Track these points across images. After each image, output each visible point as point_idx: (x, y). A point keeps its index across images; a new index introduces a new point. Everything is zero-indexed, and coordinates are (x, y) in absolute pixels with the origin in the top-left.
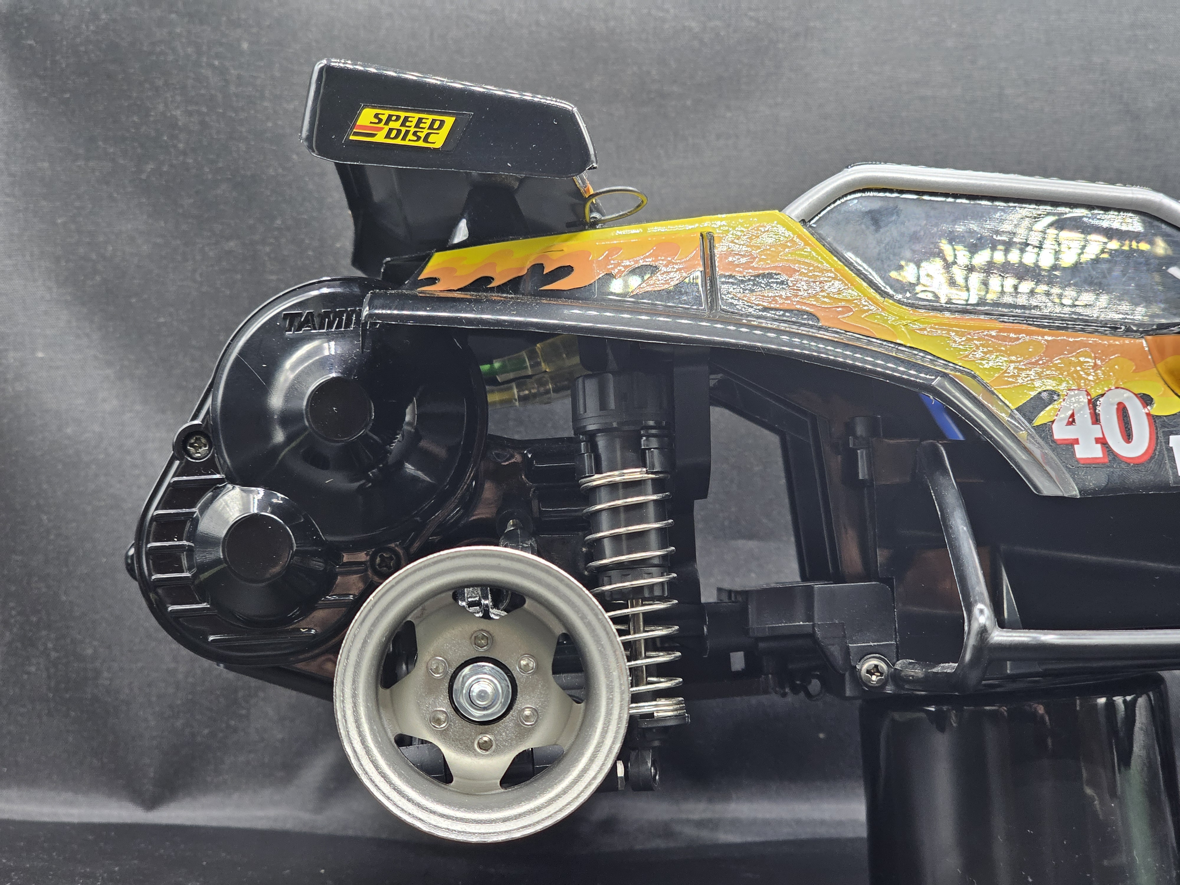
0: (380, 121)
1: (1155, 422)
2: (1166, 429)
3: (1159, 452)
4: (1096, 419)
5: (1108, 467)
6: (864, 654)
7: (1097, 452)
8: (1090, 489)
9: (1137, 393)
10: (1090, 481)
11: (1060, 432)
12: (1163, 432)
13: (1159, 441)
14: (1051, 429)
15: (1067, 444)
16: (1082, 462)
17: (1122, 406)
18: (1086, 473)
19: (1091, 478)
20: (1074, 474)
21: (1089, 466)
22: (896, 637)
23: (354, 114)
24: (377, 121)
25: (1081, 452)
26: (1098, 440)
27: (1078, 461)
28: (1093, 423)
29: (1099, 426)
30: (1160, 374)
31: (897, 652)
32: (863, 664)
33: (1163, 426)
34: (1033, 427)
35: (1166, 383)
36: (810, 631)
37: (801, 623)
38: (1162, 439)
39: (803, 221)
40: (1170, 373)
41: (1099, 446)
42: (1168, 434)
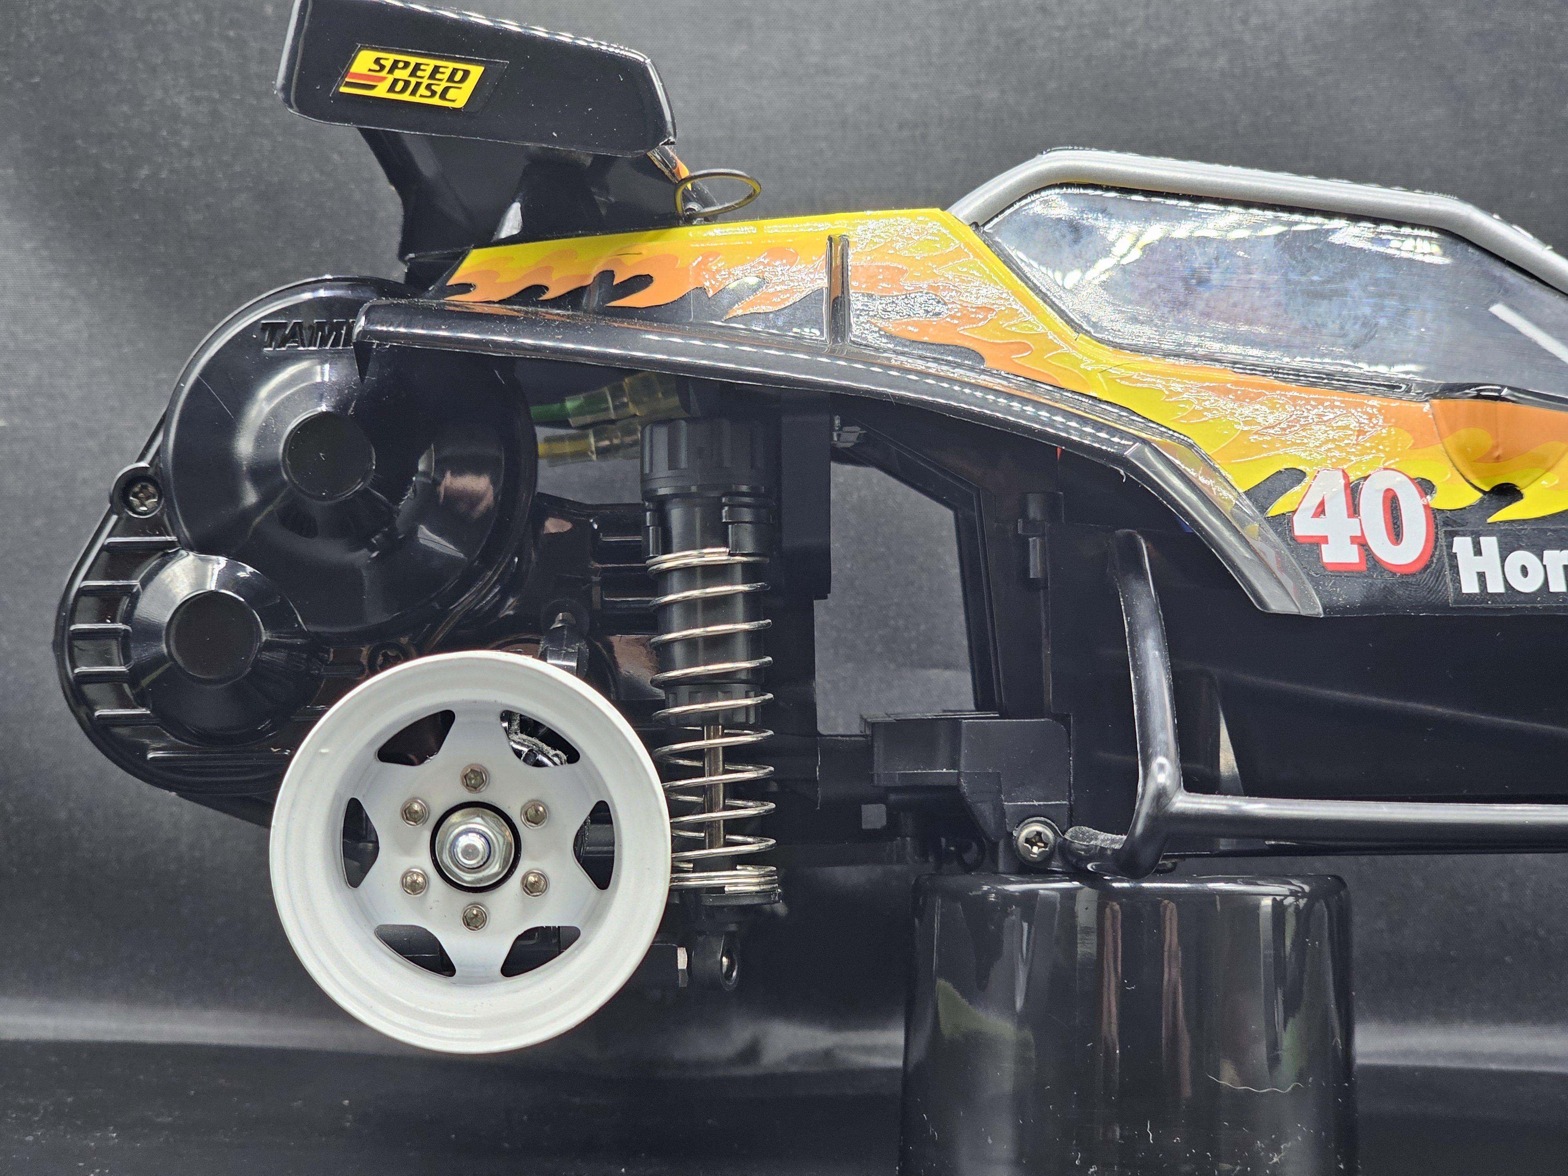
0: (382, 67)
1: (1435, 517)
2: (1450, 529)
3: (1439, 559)
4: (1354, 510)
5: (1366, 577)
6: (1025, 815)
7: (1352, 556)
8: (1339, 606)
9: (1413, 477)
10: (1339, 595)
11: (1303, 526)
12: (1445, 531)
13: (1438, 544)
14: (1290, 522)
15: (1311, 544)
16: (1329, 568)
17: (1390, 495)
18: (1334, 584)
19: (1340, 591)
20: (1318, 584)
21: (1339, 574)
22: (1070, 795)
23: (348, 59)
24: (377, 68)
25: (1330, 555)
26: (1354, 540)
27: (1324, 566)
28: (1349, 516)
29: (1357, 520)
30: (1447, 453)
31: (1071, 816)
32: (1021, 830)
33: (1446, 524)
34: (1267, 519)
35: (1454, 465)
36: (953, 781)
37: (945, 770)
38: (1442, 542)
39: (975, 225)
40: (1462, 451)
41: (1355, 547)
42: (1451, 535)
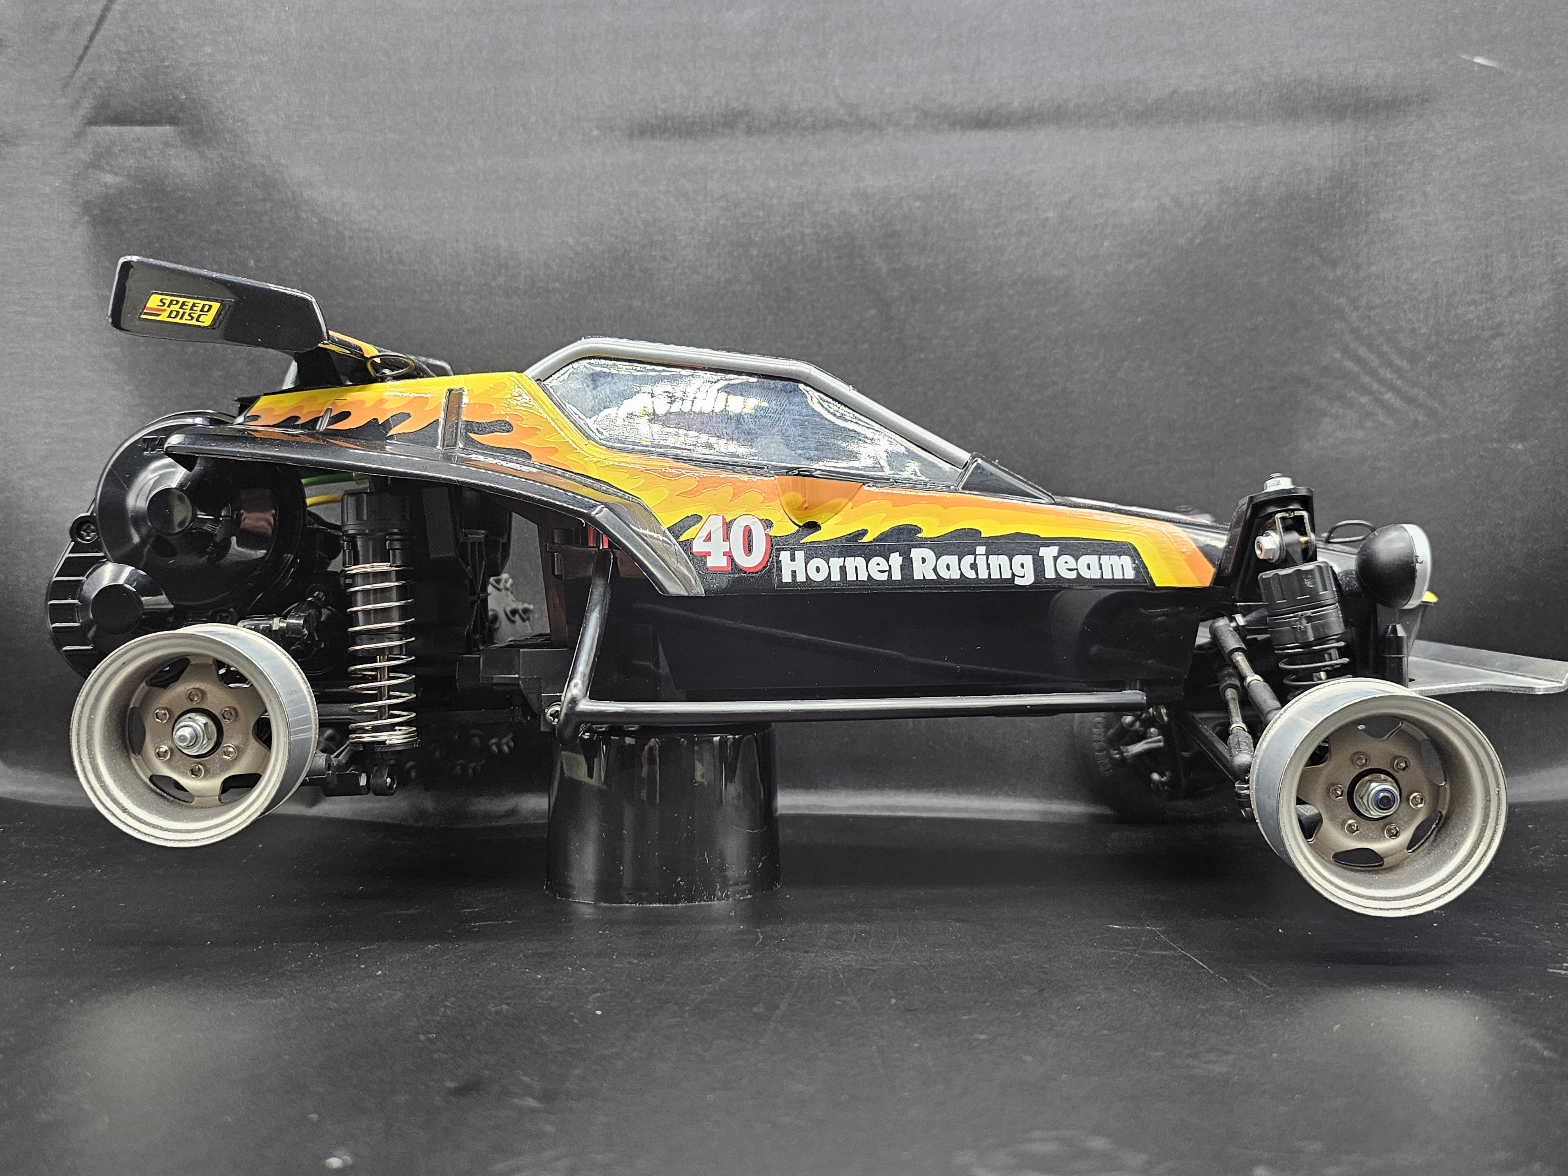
1: (772, 540)
2: (779, 547)
3: (771, 563)
4: (727, 538)
5: (729, 574)
6: (551, 702)
8: (713, 590)
9: (760, 518)
11: (698, 547)
12: (776, 548)
13: (772, 555)
14: (692, 544)
15: (702, 556)
16: (710, 569)
17: (748, 529)
18: (712, 578)
19: (714, 582)
20: (703, 578)
21: (715, 572)
25: (711, 562)
26: (725, 554)
27: (707, 568)
28: (724, 541)
29: (728, 543)
30: (782, 505)
32: (549, 709)
33: (776, 544)
34: (678, 542)
35: (784, 512)
36: (517, 682)
37: (513, 675)
39: (538, 381)
40: (789, 504)
41: (725, 558)
42: (779, 550)
